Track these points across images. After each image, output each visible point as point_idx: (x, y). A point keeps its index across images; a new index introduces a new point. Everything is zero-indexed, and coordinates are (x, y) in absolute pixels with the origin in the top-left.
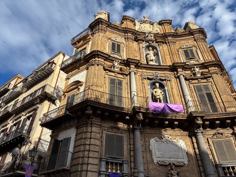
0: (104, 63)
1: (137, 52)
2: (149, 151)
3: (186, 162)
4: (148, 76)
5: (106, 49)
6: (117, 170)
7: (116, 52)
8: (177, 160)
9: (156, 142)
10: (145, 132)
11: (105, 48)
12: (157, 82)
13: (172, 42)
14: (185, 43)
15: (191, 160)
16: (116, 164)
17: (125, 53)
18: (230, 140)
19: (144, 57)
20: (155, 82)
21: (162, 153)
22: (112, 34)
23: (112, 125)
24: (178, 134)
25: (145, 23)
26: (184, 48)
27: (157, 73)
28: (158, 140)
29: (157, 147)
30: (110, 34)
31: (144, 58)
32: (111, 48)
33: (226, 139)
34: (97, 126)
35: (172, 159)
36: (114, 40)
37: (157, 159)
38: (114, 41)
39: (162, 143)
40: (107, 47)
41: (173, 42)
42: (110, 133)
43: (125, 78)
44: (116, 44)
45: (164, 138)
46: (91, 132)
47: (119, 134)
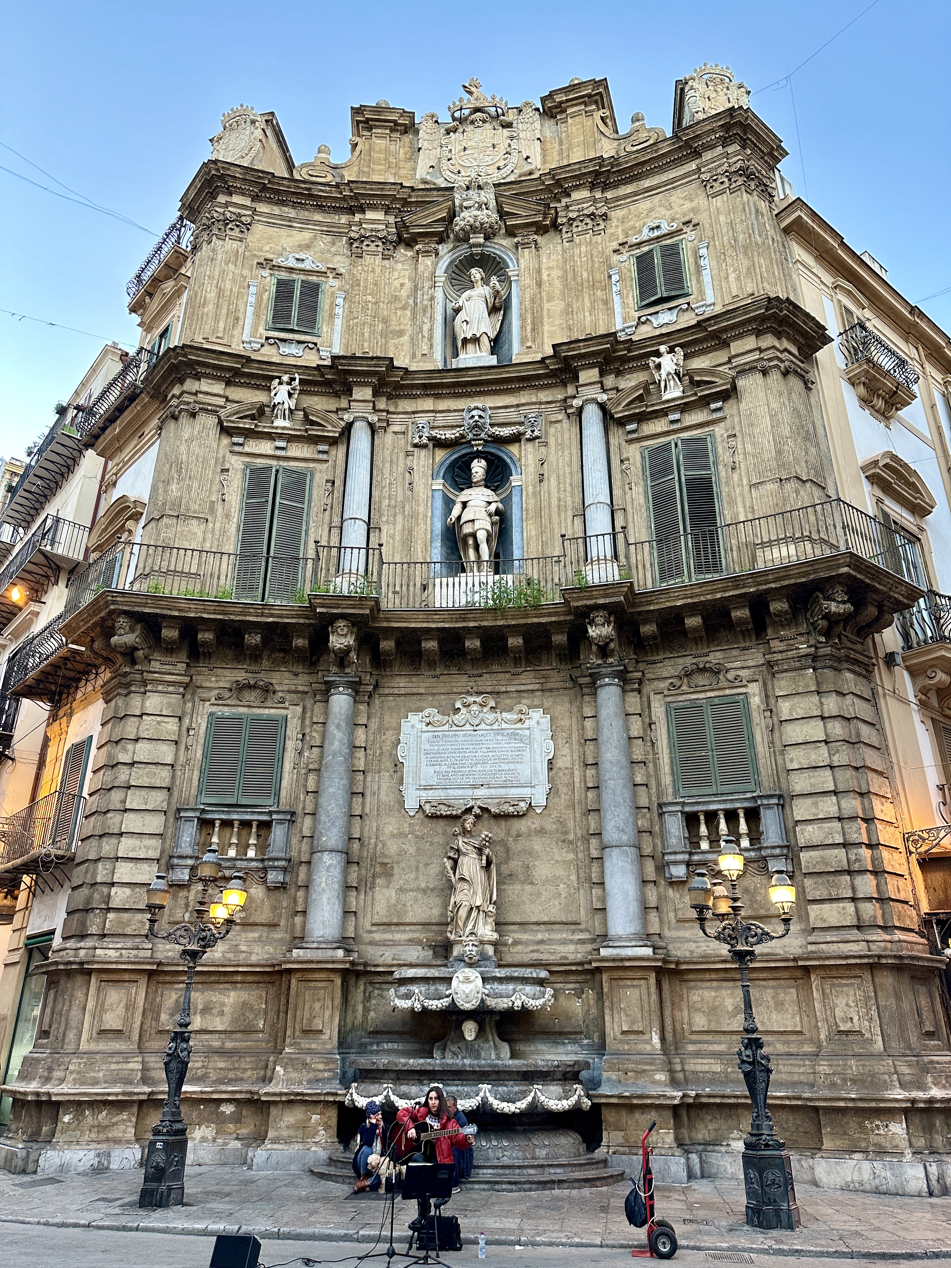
0: (221, 401)
1: (404, 308)
2: (390, 765)
3: (539, 798)
4: (434, 433)
5: (241, 323)
6: (243, 847)
7: (292, 331)
8: (502, 791)
9: (426, 729)
10: (387, 691)
11: (237, 319)
12: (478, 455)
13: (589, 216)
14: (651, 210)
15: (563, 790)
16: (246, 824)
17: (338, 322)
18: (742, 697)
19: (431, 330)
20: (471, 453)
21: (444, 768)
22: (283, 232)
23: (241, 676)
24: (530, 687)
25: (472, 122)
26: (639, 244)
27: (476, 408)
28: (439, 717)
29: (427, 746)
30: (270, 238)
31: (431, 338)
32: (270, 314)
33: (728, 692)
34: (171, 689)
35: (480, 792)
36: (292, 263)
37: (423, 793)
38: (291, 270)
39: (454, 728)
40: (250, 310)
41: (592, 216)
42: (226, 709)
43: (324, 457)
44: (298, 286)
45: (463, 710)
46: (141, 716)
47: (267, 711)
